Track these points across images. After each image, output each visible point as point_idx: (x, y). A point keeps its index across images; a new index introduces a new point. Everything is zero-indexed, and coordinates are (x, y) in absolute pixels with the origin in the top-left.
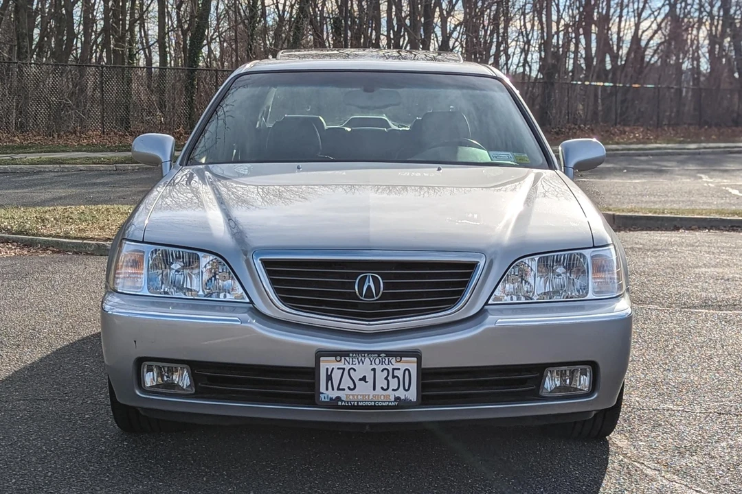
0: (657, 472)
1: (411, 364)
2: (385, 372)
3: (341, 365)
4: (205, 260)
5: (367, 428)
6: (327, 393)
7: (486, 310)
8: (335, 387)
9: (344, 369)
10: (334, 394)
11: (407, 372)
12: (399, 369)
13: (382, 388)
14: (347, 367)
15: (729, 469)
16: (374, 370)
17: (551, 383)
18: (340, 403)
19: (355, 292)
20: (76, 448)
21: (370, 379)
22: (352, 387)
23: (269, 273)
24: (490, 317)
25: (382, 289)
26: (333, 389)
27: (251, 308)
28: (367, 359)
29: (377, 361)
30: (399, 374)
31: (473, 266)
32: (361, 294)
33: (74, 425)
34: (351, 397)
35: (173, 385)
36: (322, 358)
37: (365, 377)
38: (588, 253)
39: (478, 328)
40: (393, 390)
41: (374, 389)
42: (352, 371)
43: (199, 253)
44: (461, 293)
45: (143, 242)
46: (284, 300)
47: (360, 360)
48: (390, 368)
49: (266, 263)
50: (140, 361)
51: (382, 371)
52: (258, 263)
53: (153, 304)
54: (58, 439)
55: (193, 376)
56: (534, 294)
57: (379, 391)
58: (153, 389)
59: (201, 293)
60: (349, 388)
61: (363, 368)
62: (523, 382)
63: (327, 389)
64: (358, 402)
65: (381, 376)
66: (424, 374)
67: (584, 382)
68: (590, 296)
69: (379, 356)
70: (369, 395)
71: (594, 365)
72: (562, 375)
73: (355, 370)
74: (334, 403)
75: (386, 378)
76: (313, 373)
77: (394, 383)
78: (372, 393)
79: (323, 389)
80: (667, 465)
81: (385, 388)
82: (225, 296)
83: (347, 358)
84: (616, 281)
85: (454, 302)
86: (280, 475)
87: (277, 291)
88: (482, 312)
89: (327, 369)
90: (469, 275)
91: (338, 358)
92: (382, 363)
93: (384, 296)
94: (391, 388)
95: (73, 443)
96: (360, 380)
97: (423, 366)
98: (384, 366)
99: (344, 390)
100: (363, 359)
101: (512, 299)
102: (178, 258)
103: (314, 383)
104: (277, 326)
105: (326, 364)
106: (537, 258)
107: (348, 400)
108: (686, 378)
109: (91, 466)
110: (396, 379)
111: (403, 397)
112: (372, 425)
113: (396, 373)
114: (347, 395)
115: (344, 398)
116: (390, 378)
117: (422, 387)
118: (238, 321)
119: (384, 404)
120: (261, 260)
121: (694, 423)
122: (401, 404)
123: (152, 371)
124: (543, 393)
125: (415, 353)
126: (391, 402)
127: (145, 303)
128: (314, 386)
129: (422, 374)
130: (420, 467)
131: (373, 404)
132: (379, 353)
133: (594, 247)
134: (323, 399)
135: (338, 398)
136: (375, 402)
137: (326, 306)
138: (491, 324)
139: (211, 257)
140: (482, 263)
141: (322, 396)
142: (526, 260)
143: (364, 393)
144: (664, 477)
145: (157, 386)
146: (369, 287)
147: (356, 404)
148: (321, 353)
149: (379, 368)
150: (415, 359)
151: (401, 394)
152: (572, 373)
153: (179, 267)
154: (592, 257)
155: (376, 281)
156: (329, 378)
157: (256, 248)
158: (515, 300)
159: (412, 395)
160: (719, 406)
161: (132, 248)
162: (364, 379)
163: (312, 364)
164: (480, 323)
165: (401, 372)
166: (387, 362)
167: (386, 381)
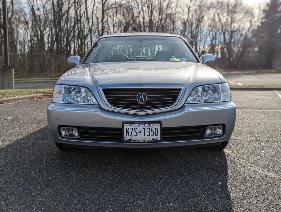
0: (245, 163)
1: (158, 126)
2: (148, 129)
3: (132, 127)
4: (83, 90)
5: (142, 149)
6: (127, 137)
7: (185, 106)
8: (130, 135)
9: (133, 128)
10: (129, 138)
11: (156, 129)
12: (153, 128)
13: (147, 135)
14: (134, 128)
15: (270, 161)
16: (144, 128)
17: (208, 132)
18: (131, 141)
19: (137, 100)
20: (43, 157)
21: (143, 132)
22: (136, 135)
23: (105, 94)
24: (186, 108)
25: (146, 99)
26: (129, 136)
27: (99, 107)
28: (141, 124)
29: (145, 125)
30: (153, 130)
31: (179, 90)
32: (139, 101)
33: (45, 148)
34: (136, 139)
35: (73, 135)
36: (124, 124)
37: (141, 131)
38: (220, 85)
39: (182, 112)
40: (151, 136)
41: (144, 136)
42: (136, 129)
43: (80, 88)
44: (175, 100)
45: (62, 84)
46: (111, 103)
47: (139, 124)
48: (150, 127)
49: (104, 90)
50: (60, 127)
51: (147, 129)
52: (101, 90)
53: (65, 106)
54: (38, 153)
55: (79, 132)
56: (201, 100)
57: (146, 136)
58: (65, 137)
59: (81, 102)
60: (135, 135)
61: (140, 128)
62: (198, 132)
63: (127, 136)
64: (138, 140)
65: (147, 131)
66: (163, 130)
67: (220, 131)
68: (221, 100)
69: (146, 123)
70: (142, 138)
71: (224, 125)
72: (211, 129)
73: (137, 129)
74: (130, 141)
75: (149, 132)
76: (121, 130)
77: (151, 133)
78: (143, 137)
79: (125, 136)
80: (247, 160)
81: (148, 135)
82: (91, 103)
83: (134, 124)
84: (230, 95)
85: (173, 103)
86: (111, 167)
87: (108, 100)
88: (183, 107)
89: (127, 128)
90: (178, 93)
91: (131, 124)
92: (147, 126)
93: (147, 101)
94: (150, 135)
95: (42, 155)
96: (139, 132)
97: (162, 127)
98: (148, 127)
99: (133, 136)
100: (140, 124)
101: (193, 102)
102: (74, 90)
103: (122, 134)
104: (108, 113)
105: (126, 126)
106: (202, 87)
107: (135, 140)
108: (240, 129)
109: (45, 164)
110: (152, 132)
111: (155, 139)
112: (144, 149)
113: (152, 129)
114: (134, 138)
115: (133, 139)
116: (150, 131)
117: (162, 134)
118: (94, 111)
119: (148, 141)
120: (102, 89)
121: (250, 144)
122: (154, 141)
123: (65, 130)
124: (206, 136)
125: (159, 122)
126: (151, 140)
127: (62, 106)
128: (122, 135)
129: (162, 129)
130: (161, 162)
131: (144, 141)
132: (146, 122)
133: (222, 83)
134: (125, 140)
135: (131, 139)
136: (145, 140)
137: (126, 105)
138: (187, 111)
139: (85, 89)
140: (183, 89)
141: (125, 139)
142: (198, 88)
143: (141, 137)
144: (248, 165)
145: (67, 135)
146: (142, 98)
147: (137, 141)
148: (124, 123)
149: (146, 128)
150: (159, 124)
151: (154, 137)
152: (215, 128)
153: (74, 93)
154: (221, 87)
155: (144, 95)
156: (127, 132)
157: (100, 85)
158: (194, 102)
159: (158, 138)
160: (255, 138)
161: (58, 87)
162: (140, 132)
163: (121, 127)
164: (183, 110)
165: (154, 129)
166: (149, 125)
167: (149, 133)
